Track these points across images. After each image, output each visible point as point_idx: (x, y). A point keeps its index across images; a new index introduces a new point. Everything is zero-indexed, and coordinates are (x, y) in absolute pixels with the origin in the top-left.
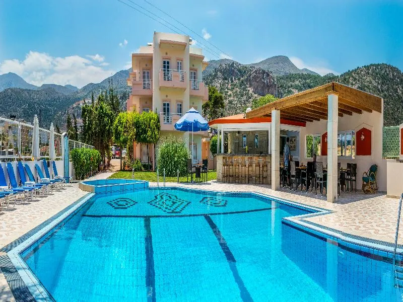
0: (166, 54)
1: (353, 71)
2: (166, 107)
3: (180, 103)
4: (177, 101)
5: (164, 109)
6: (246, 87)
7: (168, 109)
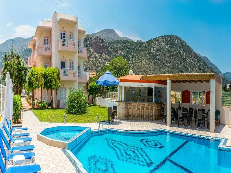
0: (63, 28)
1: (154, 39)
2: (63, 64)
3: (71, 62)
4: (70, 60)
5: (62, 65)
6: (89, 48)
7: (64, 65)
